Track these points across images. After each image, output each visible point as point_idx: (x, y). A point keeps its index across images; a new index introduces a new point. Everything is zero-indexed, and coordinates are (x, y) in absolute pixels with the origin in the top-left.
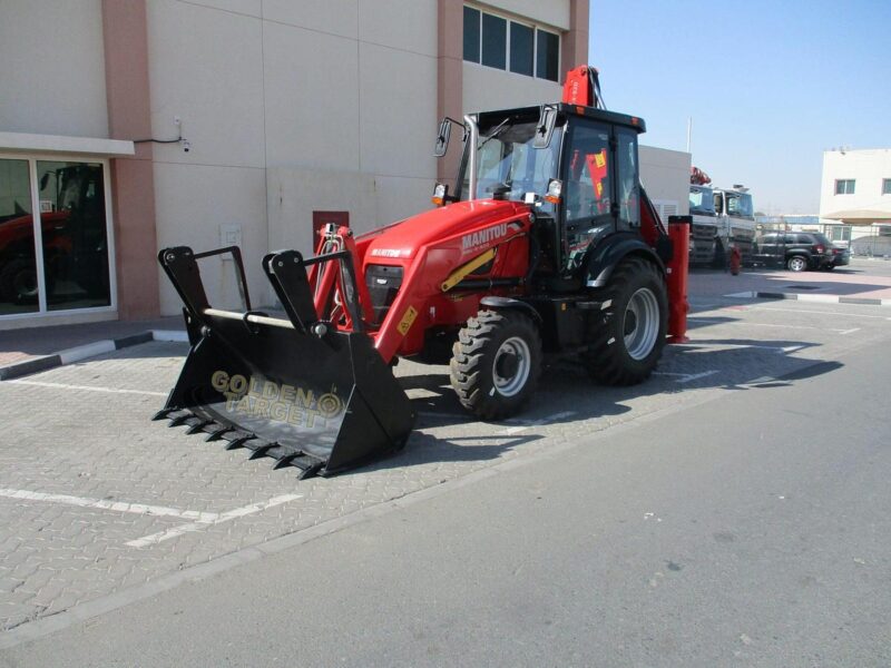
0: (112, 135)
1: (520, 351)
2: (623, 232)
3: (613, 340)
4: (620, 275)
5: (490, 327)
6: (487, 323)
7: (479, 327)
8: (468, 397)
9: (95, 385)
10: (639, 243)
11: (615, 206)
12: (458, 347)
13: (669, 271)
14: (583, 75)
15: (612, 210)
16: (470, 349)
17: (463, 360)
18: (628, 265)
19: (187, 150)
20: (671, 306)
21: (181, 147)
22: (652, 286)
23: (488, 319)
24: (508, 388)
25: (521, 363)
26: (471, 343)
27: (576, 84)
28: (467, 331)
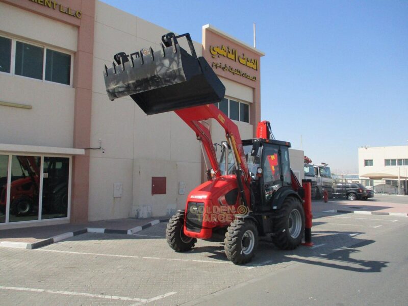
0: (74, 146)
1: (250, 236)
2: (285, 187)
3: (284, 230)
4: (286, 204)
5: (240, 226)
6: (239, 225)
7: (236, 226)
8: (232, 255)
9: (71, 251)
10: (291, 191)
11: (282, 176)
12: (227, 234)
13: (304, 201)
14: (264, 124)
15: (281, 178)
16: (232, 235)
17: (230, 239)
18: (288, 200)
19: (103, 152)
20: (306, 217)
21: (101, 151)
22: (298, 208)
23: (239, 223)
24: (247, 251)
25: (251, 241)
26: (233, 233)
27: (262, 128)
28: (231, 228)
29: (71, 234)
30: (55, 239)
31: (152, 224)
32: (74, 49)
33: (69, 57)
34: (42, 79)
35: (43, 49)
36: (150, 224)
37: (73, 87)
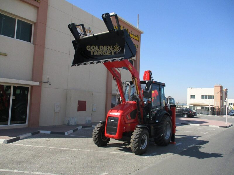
0: (32, 80)
1: (145, 138)
2: (162, 109)
3: (162, 135)
4: (163, 119)
5: (140, 132)
6: (139, 131)
7: (138, 132)
8: (135, 149)
10: (165, 112)
11: (161, 103)
12: (132, 137)
13: (172, 118)
14: (148, 72)
15: (160, 104)
16: (136, 137)
17: (134, 140)
18: (165, 117)
19: (50, 85)
20: (173, 127)
21: (49, 84)
22: (169, 122)
23: (140, 130)
24: (143, 147)
25: (145, 141)
26: (136, 136)
27: (147, 74)
28: (135, 133)
29: (30, 134)
30: (21, 137)
31: (78, 129)
32: (35, 21)
33: (31, 26)
34: (14, 37)
35: (16, 19)
36: (77, 129)
37: (33, 44)
